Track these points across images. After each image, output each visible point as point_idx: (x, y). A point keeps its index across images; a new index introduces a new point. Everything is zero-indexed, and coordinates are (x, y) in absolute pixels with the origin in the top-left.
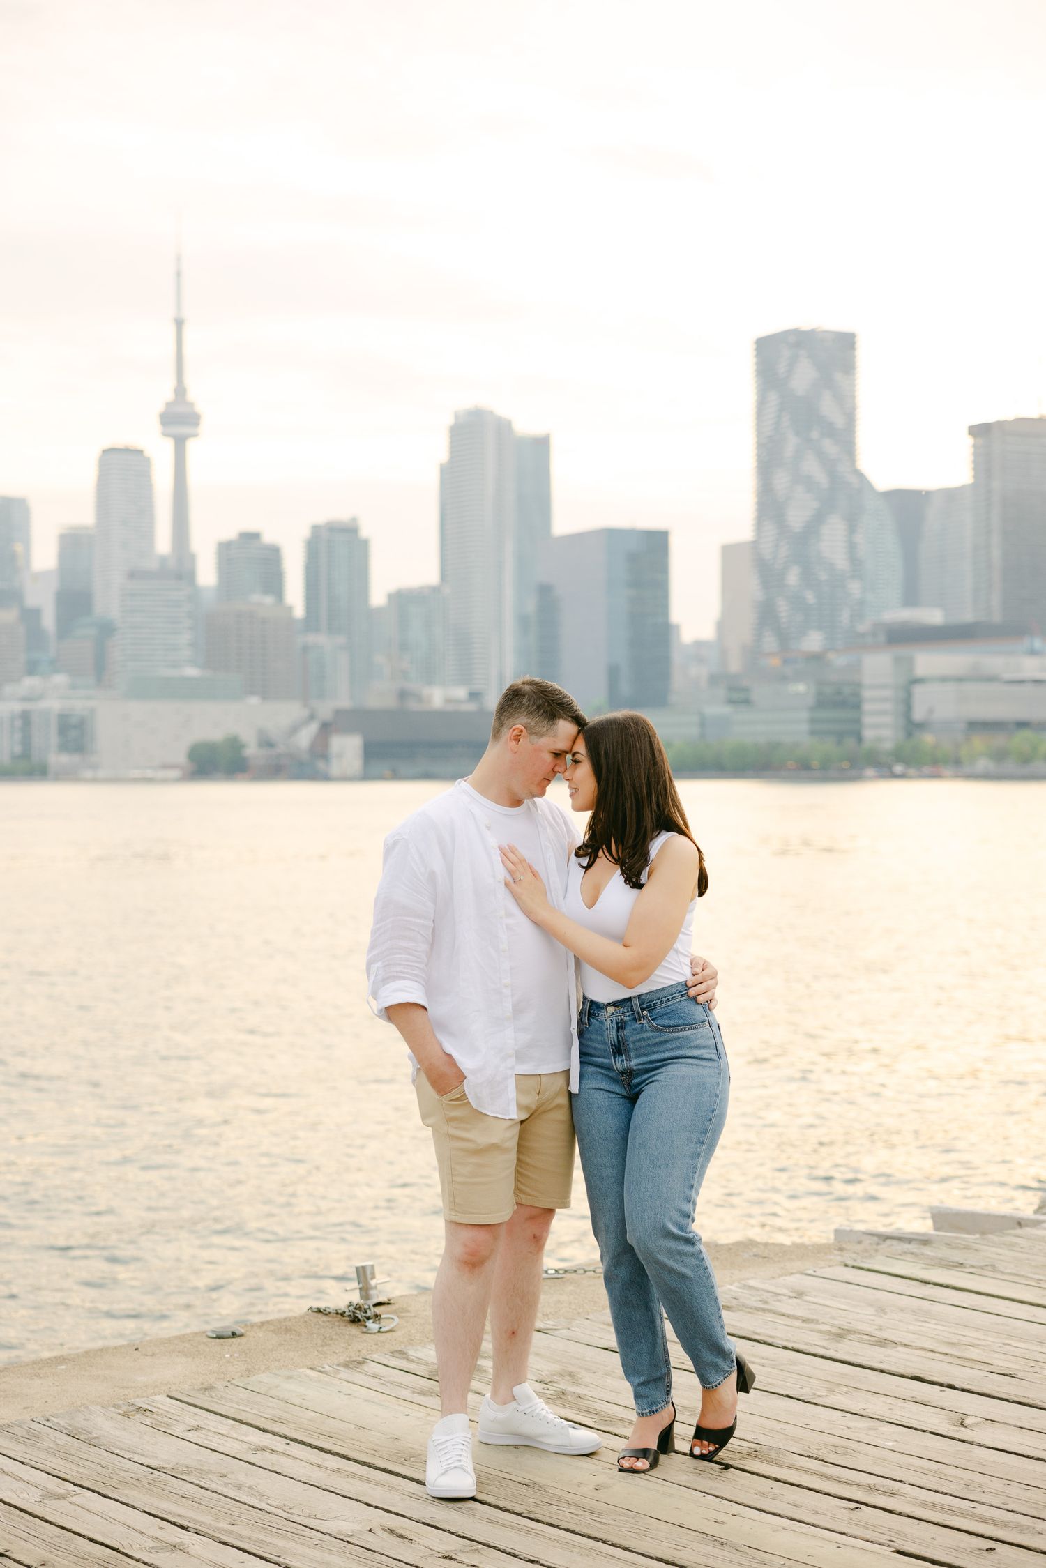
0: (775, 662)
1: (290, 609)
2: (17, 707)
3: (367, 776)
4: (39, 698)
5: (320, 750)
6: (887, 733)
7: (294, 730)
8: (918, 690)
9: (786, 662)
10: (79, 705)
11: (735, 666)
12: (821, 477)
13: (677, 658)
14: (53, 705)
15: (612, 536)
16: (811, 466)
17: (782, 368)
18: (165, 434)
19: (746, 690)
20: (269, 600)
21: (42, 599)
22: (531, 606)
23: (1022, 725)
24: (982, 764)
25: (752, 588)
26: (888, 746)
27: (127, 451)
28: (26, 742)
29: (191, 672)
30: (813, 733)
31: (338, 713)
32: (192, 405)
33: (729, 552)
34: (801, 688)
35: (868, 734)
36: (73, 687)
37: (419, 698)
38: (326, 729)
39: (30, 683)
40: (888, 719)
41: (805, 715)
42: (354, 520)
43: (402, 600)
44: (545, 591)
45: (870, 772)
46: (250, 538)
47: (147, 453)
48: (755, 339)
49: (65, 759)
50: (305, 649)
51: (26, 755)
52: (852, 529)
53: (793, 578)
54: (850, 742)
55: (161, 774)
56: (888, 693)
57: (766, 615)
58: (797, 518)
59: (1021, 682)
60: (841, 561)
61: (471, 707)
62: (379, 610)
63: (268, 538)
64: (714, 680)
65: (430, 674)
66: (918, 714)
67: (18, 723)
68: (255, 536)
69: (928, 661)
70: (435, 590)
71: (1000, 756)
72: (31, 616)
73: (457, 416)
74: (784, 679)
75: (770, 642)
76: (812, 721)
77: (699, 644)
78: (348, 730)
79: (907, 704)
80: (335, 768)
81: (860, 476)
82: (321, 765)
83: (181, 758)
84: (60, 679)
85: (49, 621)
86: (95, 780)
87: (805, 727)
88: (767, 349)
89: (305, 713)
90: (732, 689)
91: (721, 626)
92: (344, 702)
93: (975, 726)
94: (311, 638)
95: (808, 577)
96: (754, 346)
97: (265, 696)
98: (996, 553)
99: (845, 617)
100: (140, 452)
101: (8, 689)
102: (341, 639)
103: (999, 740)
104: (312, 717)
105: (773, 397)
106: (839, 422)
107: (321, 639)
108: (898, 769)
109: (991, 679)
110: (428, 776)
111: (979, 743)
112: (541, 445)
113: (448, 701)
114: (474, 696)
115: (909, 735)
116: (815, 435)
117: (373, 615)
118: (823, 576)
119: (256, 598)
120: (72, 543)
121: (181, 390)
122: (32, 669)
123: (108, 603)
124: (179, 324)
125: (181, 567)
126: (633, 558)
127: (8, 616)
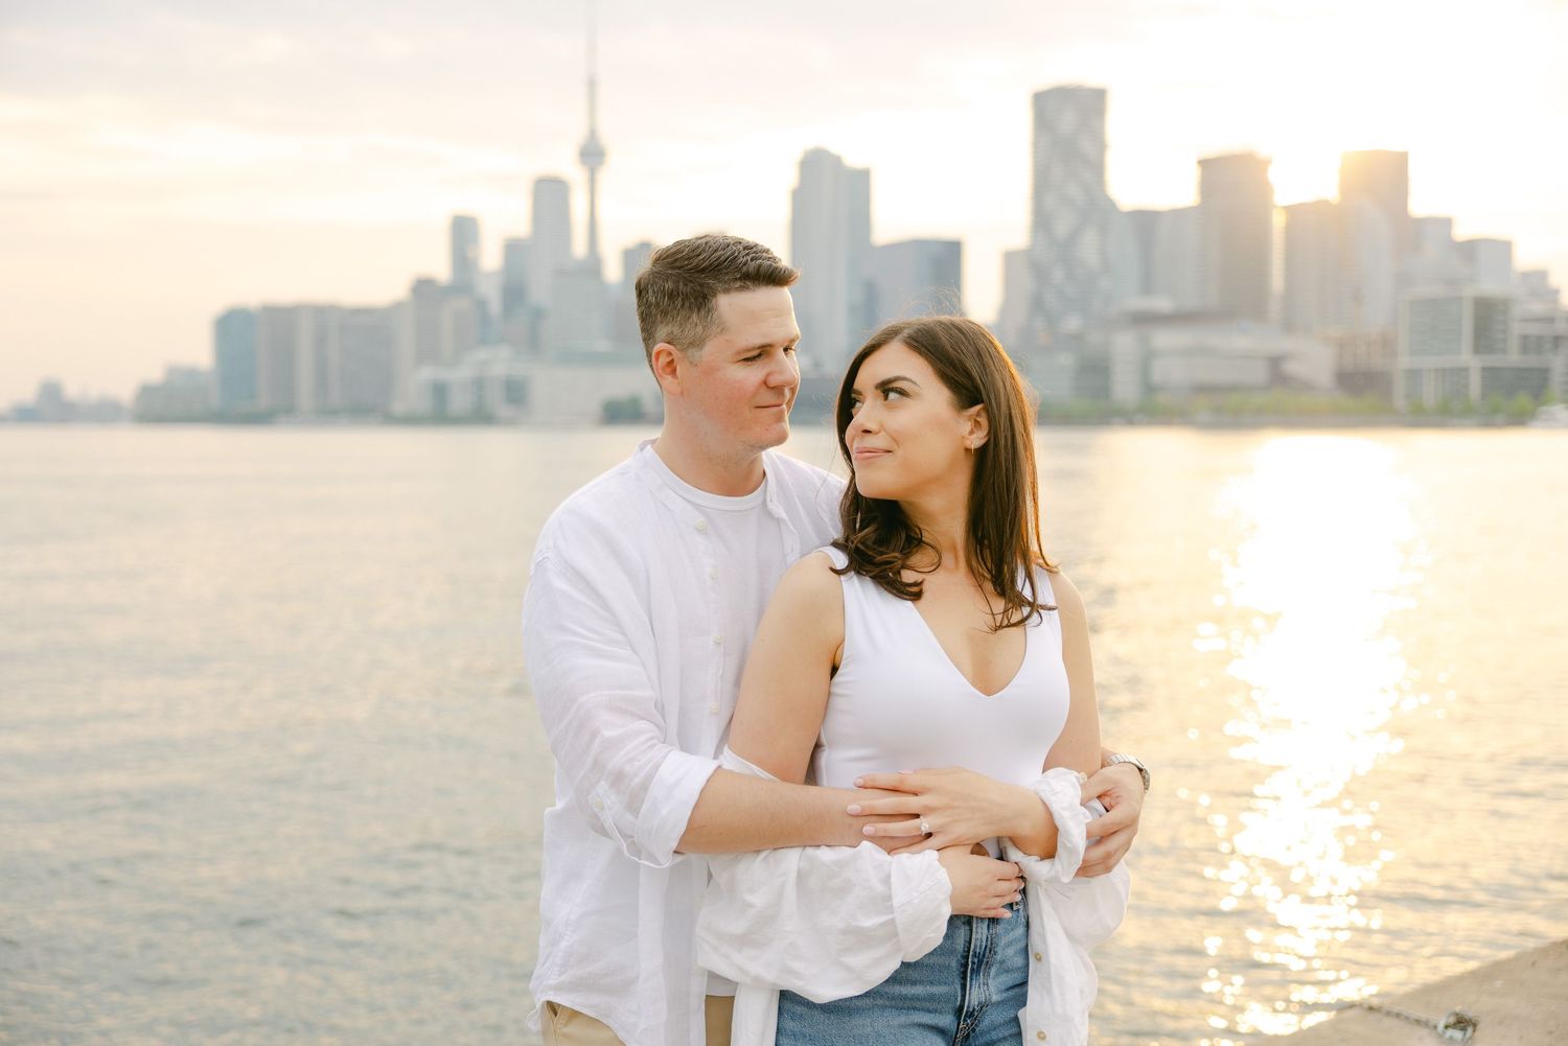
0: (1044, 337)
2: (473, 374)
4: (490, 365)
6: (1130, 390)
8: (1155, 361)
9: (1053, 338)
10: (519, 371)
12: (1080, 198)
14: (500, 371)
15: (918, 245)
16: (1073, 190)
17: (1053, 115)
18: (582, 165)
21: (491, 292)
22: (859, 296)
23: (1233, 388)
25: (1027, 282)
26: (1132, 402)
27: (553, 180)
28: (480, 398)
29: (603, 345)
30: (1074, 396)
32: (601, 143)
33: (1010, 258)
34: (1066, 358)
36: (515, 355)
39: (482, 354)
44: (869, 285)
45: (1117, 421)
47: (568, 181)
48: (1032, 94)
49: (508, 409)
51: (479, 406)
52: (1104, 238)
53: (1058, 275)
54: (1102, 400)
55: (579, 421)
56: (1132, 364)
57: (1037, 304)
58: (1061, 229)
60: (1094, 262)
61: (814, 374)
66: (1155, 379)
67: (474, 385)
69: (1165, 339)
71: (1218, 409)
72: (481, 304)
73: (805, 154)
74: (1051, 352)
75: (1040, 323)
79: (1146, 372)
81: (1109, 200)
83: (596, 408)
84: (504, 352)
85: (495, 306)
86: (532, 425)
87: (1069, 391)
88: (1042, 101)
91: (1004, 311)
95: (1069, 275)
96: (1032, 99)
99: (1097, 305)
100: (563, 181)
101: (467, 357)
103: (1218, 400)
105: (1046, 138)
106: (1093, 154)
108: (1140, 418)
109: (1211, 353)
111: (1202, 401)
112: (863, 177)
114: (817, 365)
115: (1148, 395)
116: (1076, 166)
118: (1082, 275)
120: (513, 249)
121: (593, 134)
122: (483, 342)
123: (540, 291)
124: (592, 85)
125: (593, 268)
126: (936, 262)
127: (464, 304)
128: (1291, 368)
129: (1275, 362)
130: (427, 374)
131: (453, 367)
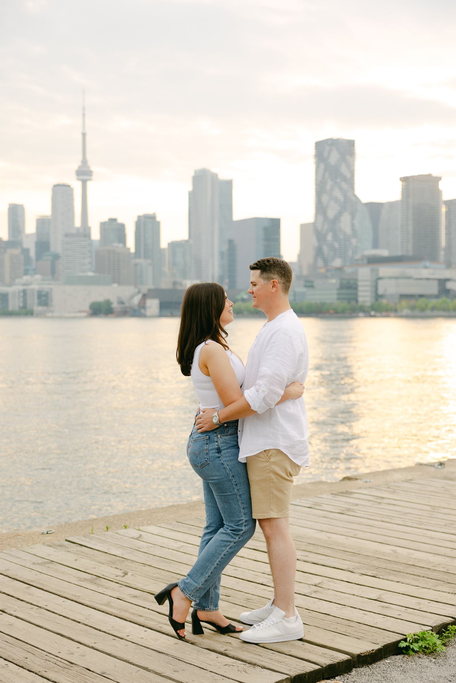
0: (323, 271)
1: (129, 249)
2: (21, 288)
3: (161, 315)
4: (30, 284)
5: (142, 305)
6: (368, 299)
7: (132, 297)
8: (380, 282)
9: (327, 271)
10: (46, 287)
11: (305, 272)
12: (341, 197)
14: (35, 287)
15: (257, 220)
16: (337, 193)
17: (325, 154)
18: (78, 179)
19: (312, 282)
20: (121, 245)
21: (30, 245)
22: (225, 247)
23: (421, 296)
24: (406, 312)
25: (314, 241)
26: (368, 304)
27: (64, 185)
28: (25, 302)
29: (91, 274)
30: (338, 299)
31: (149, 290)
32: (89, 167)
33: (303, 227)
34: (334, 281)
35: (360, 299)
36: (43, 280)
37: (181, 284)
38: (145, 297)
39: (26, 278)
40: (368, 294)
41: (335, 292)
42: (154, 213)
43: (174, 245)
44: (231, 242)
45: (361, 314)
46: (113, 220)
47: (72, 186)
48: (315, 142)
49: (40, 308)
50: (136, 265)
51: (25, 307)
52: (353, 217)
53: (329, 237)
54: (353, 303)
55: (79, 315)
56: (368, 283)
57: (319, 252)
58: (331, 214)
59: (421, 279)
60: (348, 231)
62: (164, 249)
63: (120, 221)
64: (299, 277)
65: (184, 275)
66: (380, 292)
67: (22, 294)
68: (115, 220)
69: (384, 270)
70: (186, 241)
71: (413, 308)
72: (26, 252)
73: (196, 172)
74: (326, 277)
75: (320, 263)
76: (338, 294)
78: (154, 297)
79: (376, 287)
80: (148, 312)
81: (356, 197)
82: (143, 311)
83: (87, 308)
84: (38, 277)
85: (32, 254)
86: (52, 317)
87: (335, 297)
88: (320, 146)
89: (136, 290)
90: (306, 281)
91: (300, 256)
92: (152, 287)
93: (403, 296)
94: (137, 261)
95: (335, 237)
96: (315, 145)
97: (119, 284)
98: (410, 228)
99: (350, 253)
100: (69, 186)
101: (17, 281)
102: (149, 261)
103: (412, 302)
104: (139, 292)
105: (322, 166)
106: (348, 175)
107: (141, 261)
108: (373, 313)
109: (409, 278)
111: (404, 303)
112: (229, 184)
115: (377, 300)
116: (338, 180)
117: (161, 251)
118: (342, 237)
119: (116, 244)
120: (42, 222)
121: (84, 161)
122: (26, 273)
123: (57, 246)
124: (84, 135)
125: (85, 232)
126: (266, 229)
127: (17, 251)
128: (449, 285)
129: (442, 282)
131: (10, 285)
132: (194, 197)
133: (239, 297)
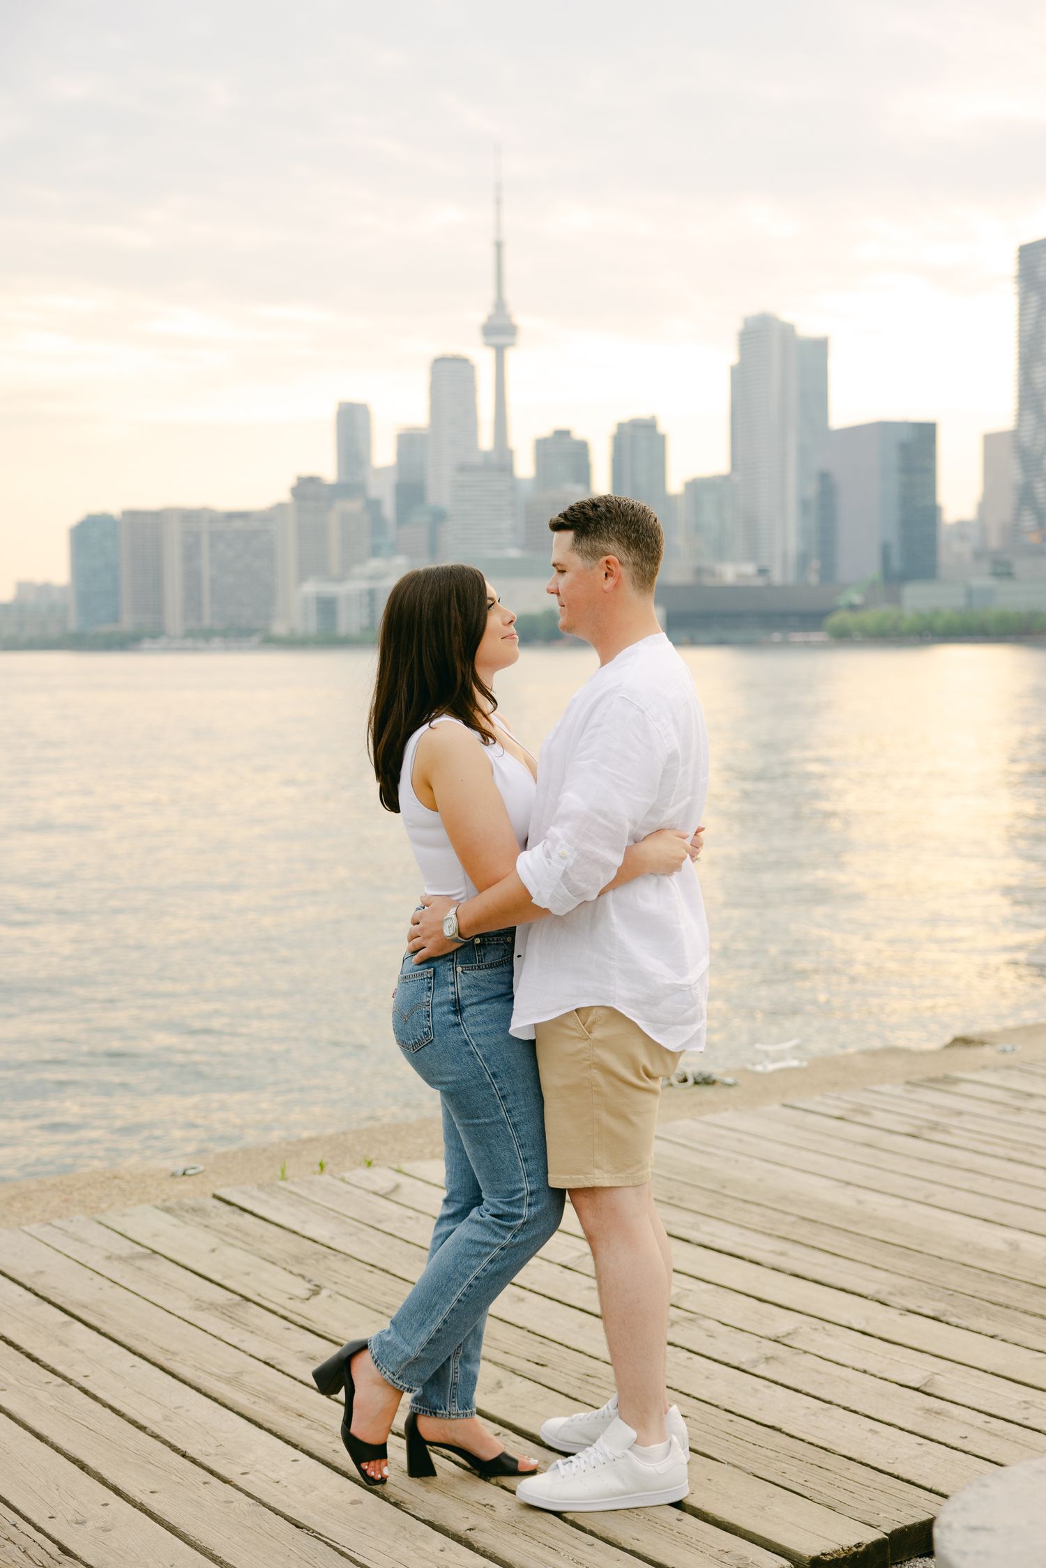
0: (1034, 538)
2: (363, 585)
4: (383, 577)
11: (994, 542)
13: (943, 536)
15: (884, 428)
17: (1042, 272)
18: (487, 344)
19: (1009, 564)
20: (580, 489)
21: (383, 491)
22: (812, 489)
25: (1013, 472)
27: (455, 359)
29: (514, 553)
32: (510, 317)
33: (991, 441)
37: (713, 574)
39: (375, 564)
42: (654, 417)
43: (696, 487)
44: (824, 477)
46: (563, 434)
47: (473, 360)
48: (1018, 247)
51: (372, 627)
57: (1026, 496)
61: (759, 582)
62: (675, 497)
63: (578, 435)
64: (978, 555)
65: (721, 552)
67: (365, 599)
68: (566, 434)
70: (725, 479)
72: (374, 506)
73: (747, 321)
74: (1043, 554)
75: (1029, 521)
77: (962, 524)
84: (400, 561)
85: (389, 511)
88: (1031, 256)
90: (995, 563)
91: (983, 507)
96: (1018, 254)
100: (465, 360)
101: (357, 570)
105: (1034, 300)
110: (721, 642)
112: (820, 347)
113: (740, 576)
114: (762, 572)
117: (669, 500)
119: (569, 487)
120: (408, 442)
121: (500, 304)
122: (375, 552)
123: (440, 493)
124: (499, 246)
125: (502, 461)
126: (904, 448)
127: (354, 506)
130: (311, 588)
131: (341, 579)
132: (742, 379)
133: (842, 600)
